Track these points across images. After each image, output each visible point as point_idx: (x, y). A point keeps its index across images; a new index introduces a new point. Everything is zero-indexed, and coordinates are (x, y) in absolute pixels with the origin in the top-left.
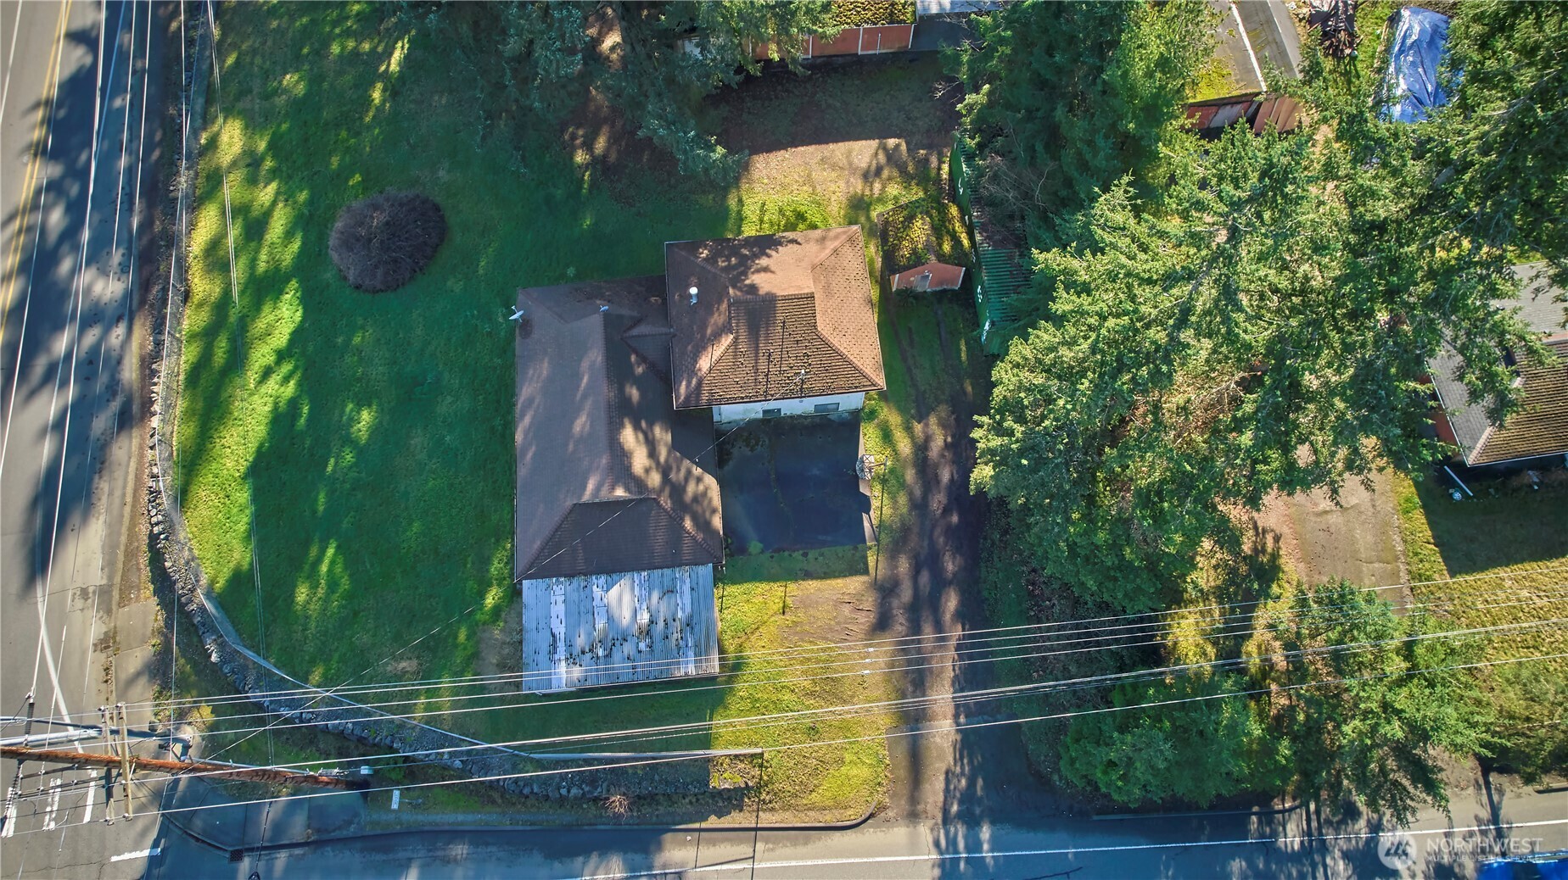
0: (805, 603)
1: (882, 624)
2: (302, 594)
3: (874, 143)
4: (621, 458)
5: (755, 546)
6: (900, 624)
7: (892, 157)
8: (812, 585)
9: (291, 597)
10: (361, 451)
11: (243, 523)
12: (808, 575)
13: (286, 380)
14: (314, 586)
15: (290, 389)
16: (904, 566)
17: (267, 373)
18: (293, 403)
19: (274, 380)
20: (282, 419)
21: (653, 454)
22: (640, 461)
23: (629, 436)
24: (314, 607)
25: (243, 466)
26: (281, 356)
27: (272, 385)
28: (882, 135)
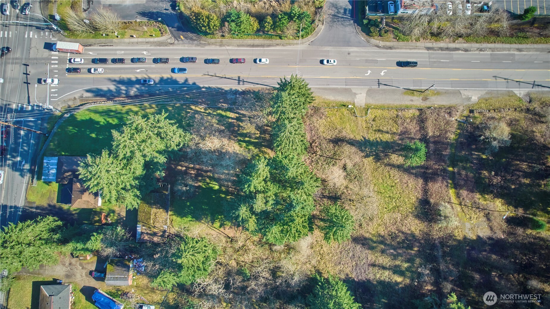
0: (54, 194)
1: (49, 205)
2: (71, 128)
3: (125, 216)
4: (67, 172)
5: (63, 188)
6: (50, 208)
7: (122, 218)
8: (57, 195)
9: (70, 126)
10: (89, 134)
11: (84, 119)
12: (58, 194)
13: (104, 123)
14: (72, 129)
15: (101, 123)
16: (57, 210)
17: (105, 120)
18: (100, 124)
19: (104, 121)
20: (98, 123)
21: (68, 176)
22: (67, 174)
23: (70, 173)
24: (69, 130)
25: (92, 117)
26: (108, 122)
27: (103, 120)
28: (126, 217)
